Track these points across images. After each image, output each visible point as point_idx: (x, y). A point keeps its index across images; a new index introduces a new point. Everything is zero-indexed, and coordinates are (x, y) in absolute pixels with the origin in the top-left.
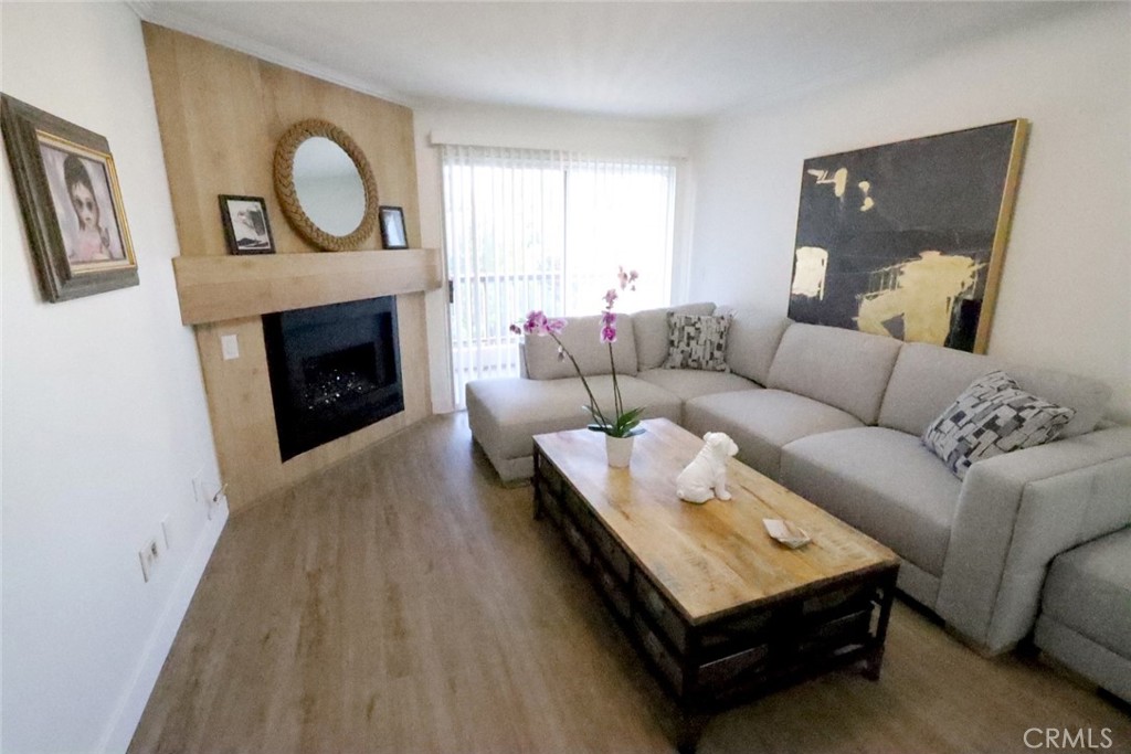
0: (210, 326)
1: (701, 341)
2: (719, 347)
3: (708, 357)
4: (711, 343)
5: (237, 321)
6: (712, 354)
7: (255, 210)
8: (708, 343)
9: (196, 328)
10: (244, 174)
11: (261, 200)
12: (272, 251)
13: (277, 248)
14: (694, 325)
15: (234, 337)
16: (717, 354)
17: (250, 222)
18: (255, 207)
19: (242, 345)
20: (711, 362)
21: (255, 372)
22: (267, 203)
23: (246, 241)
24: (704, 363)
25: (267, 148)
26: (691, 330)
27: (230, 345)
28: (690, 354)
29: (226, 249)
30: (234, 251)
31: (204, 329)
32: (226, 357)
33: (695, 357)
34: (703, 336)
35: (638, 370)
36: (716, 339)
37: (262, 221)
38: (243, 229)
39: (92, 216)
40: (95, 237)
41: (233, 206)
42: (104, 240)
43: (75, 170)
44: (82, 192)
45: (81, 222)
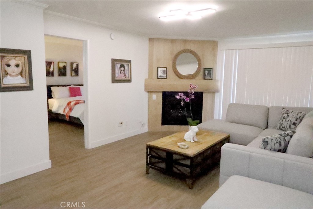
2: (294, 124)
3: (288, 127)
4: (291, 121)
5: (157, 92)
6: (290, 126)
7: (164, 70)
8: (290, 121)
10: (164, 62)
15: (155, 95)
17: (162, 72)
19: (157, 96)
21: (159, 104)
22: (168, 69)
23: (161, 76)
26: (285, 115)
27: (154, 96)
28: (282, 125)
29: (156, 78)
30: (158, 78)
31: (150, 92)
32: (153, 99)
33: (283, 126)
34: (288, 119)
35: (267, 127)
36: (294, 120)
37: (165, 72)
38: (160, 74)
39: (123, 72)
40: (123, 75)
41: (159, 69)
42: (125, 75)
43: (122, 66)
44: (122, 69)
45: (121, 73)
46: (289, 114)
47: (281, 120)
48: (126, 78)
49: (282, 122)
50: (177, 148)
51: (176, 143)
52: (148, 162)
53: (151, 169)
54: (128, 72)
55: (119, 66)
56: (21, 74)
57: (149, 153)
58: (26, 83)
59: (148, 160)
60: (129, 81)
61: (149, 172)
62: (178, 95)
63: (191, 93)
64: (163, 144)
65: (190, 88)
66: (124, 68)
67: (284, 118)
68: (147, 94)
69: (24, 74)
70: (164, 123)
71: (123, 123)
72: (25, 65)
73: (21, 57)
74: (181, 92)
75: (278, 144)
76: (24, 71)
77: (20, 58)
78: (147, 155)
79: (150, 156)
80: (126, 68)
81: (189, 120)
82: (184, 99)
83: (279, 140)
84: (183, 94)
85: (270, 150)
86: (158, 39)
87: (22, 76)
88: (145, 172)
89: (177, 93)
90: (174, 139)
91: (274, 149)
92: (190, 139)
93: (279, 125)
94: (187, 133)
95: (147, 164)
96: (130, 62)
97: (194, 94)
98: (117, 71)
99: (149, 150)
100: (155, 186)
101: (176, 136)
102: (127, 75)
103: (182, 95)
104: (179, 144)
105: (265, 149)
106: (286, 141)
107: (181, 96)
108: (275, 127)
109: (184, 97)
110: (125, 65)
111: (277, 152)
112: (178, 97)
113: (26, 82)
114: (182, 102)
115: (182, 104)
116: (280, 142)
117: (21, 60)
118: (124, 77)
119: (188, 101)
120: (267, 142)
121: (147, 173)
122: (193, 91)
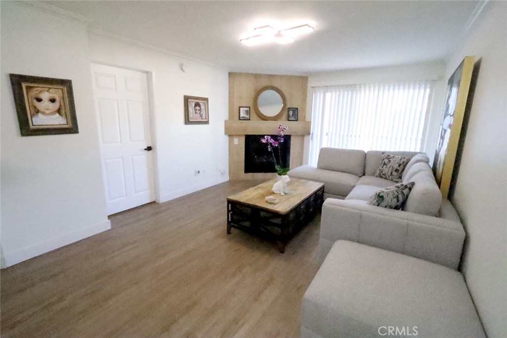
0: (232, 136)
1: (388, 167)
2: (397, 170)
3: (389, 174)
4: (393, 168)
5: (239, 135)
6: (391, 173)
8: (391, 167)
9: (229, 136)
10: (247, 101)
11: (249, 107)
12: (249, 120)
13: (251, 119)
14: (389, 159)
15: (237, 139)
16: (394, 173)
17: (245, 113)
18: (248, 109)
19: (239, 140)
20: (390, 177)
21: (241, 148)
22: (251, 109)
23: (243, 117)
24: (388, 177)
25: (253, 95)
26: (386, 161)
27: (236, 141)
28: (382, 171)
29: (238, 118)
30: (240, 119)
31: (231, 136)
32: (235, 143)
33: (384, 173)
34: (390, 164)
35: (364, 174)
36: (396, 166)
37: (248, 112)
38: (242, 114)
39: (199, 112)
40: (199, 115)
41: (241, 109)
42: (201, 116)
43: (197, 105)
44: (198, 108)
45: (196, 113)
46: (390, 159)
47: (381, 166)
48: (202, 119)
49: (382, 169)
50: (265, 202)
51: (263, 196)
52: (230, 220)
53: (232, 228)
54: (204, 112)
55: (194, 105)
56: (59, 111)
57: (230, 209)
58: (67, 124)
59: (230, 218)
60: (207, 123)
61: (231, 232)
62: (265, 138)
63: (280, 136)
64: (247, 198)
65: (279, 130)
66: (200, 106)
67: (384, 164)
68: (227, 138)
69: (63, 111)
70: (247, 170)
71: (200, 172)
72: (63, 100)
73: (58, 89)
74: (268, 135)
75: (395, 200)
76: (63, 107)
77: (56, 90)
78: (228, 212)
79: (231, 212)
80: (203, 107)
81: (277, 167)
82: (271, 144)
83: (396, 194)
84: (270, 137)
85: (386, 207)
86: (240, 74)
87: (60, 114)
88: (226, 232)
89: (263, 136)
90: (261, 191)
91: (390, 206)
92: (280, 191)
93: (378, 172)
94: (276, 184)
95: (229, 222)
96: (206, 99)
97: (283, 137)
98: (191, 110)
99: (230, 205)
100: (238, 250)
101: (262, 188)
102: (204, 116)
103: (269, 139)
104: (267, 198)
105: (378, 205)
106: (404, 195)
107: (267, 140)
108: (373, 174)
109: (272, 141)
110: (201, 104)
111: (393, 210)
112: (264, 141)
113: (67, 122)
114: (269, 146)
115: (270, 150)
116: (397, 196)
117: (57, 93)
118: (201, 118)
119: (277, 145)
120: (382, 197)
121: (229, 232)
122: (283, 134)
